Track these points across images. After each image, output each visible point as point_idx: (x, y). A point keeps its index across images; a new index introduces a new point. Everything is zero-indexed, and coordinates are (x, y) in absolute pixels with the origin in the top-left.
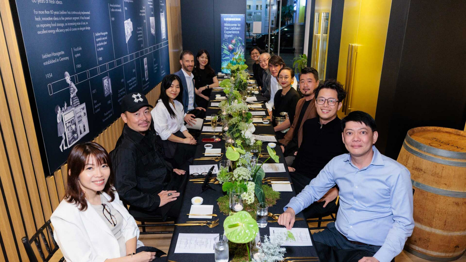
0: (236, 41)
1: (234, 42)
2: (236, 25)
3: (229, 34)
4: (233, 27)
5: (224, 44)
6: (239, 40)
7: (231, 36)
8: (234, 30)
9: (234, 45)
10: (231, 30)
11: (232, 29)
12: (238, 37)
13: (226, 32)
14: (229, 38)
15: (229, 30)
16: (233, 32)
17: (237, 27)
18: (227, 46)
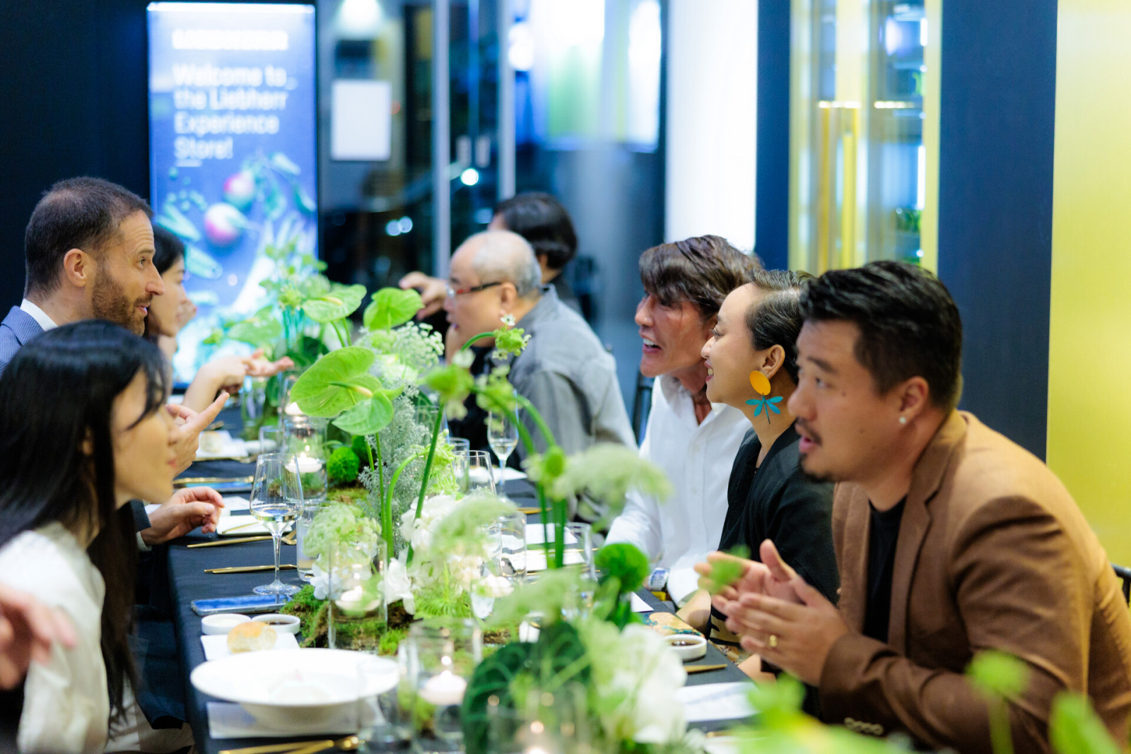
0: (258, 181)
1: (242, 186)
2: (254, 77)
3: (209, 137)
4: (232, 88)
5: (178, 204)
6: (283, 177)
7: (222, 150)
8: (238, 112)
9: (247, 209)
10: (222, 113)
11: (230, 101)
12: (270, 157)
13: (186, 125)
14: (210, 163)
15: (207, 112)
16: (239, 125)
17: (263, 88)
18: (195, 215)
